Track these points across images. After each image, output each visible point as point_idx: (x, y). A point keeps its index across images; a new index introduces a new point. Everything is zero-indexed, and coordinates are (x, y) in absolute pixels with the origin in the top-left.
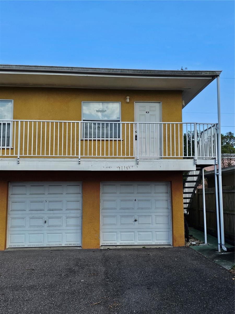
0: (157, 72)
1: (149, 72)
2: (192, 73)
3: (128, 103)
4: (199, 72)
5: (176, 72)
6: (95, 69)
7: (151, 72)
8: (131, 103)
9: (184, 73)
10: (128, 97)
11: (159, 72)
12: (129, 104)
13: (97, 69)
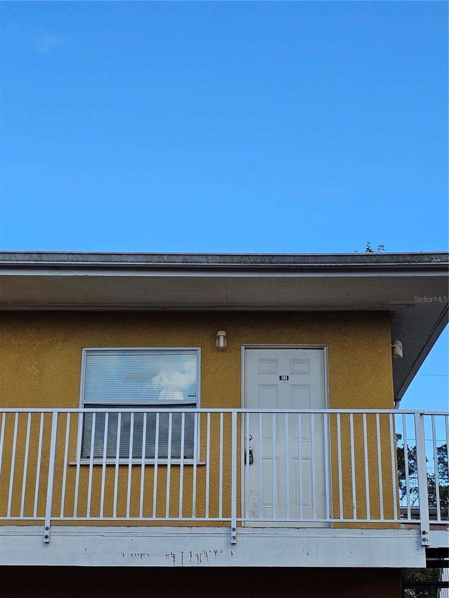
0: (292, 259)
1: (267, 260)
2: (401, 259)
3: (223, 350)
4: (421, 257)
5: (349, 260)
6: (106, 256)
7: (274, 260)
8: (232, 350)
9: (374, 260)
10: (222, 334)
11: (298, 259)
12: (226, 354)
13: (113, 256)
